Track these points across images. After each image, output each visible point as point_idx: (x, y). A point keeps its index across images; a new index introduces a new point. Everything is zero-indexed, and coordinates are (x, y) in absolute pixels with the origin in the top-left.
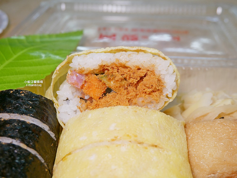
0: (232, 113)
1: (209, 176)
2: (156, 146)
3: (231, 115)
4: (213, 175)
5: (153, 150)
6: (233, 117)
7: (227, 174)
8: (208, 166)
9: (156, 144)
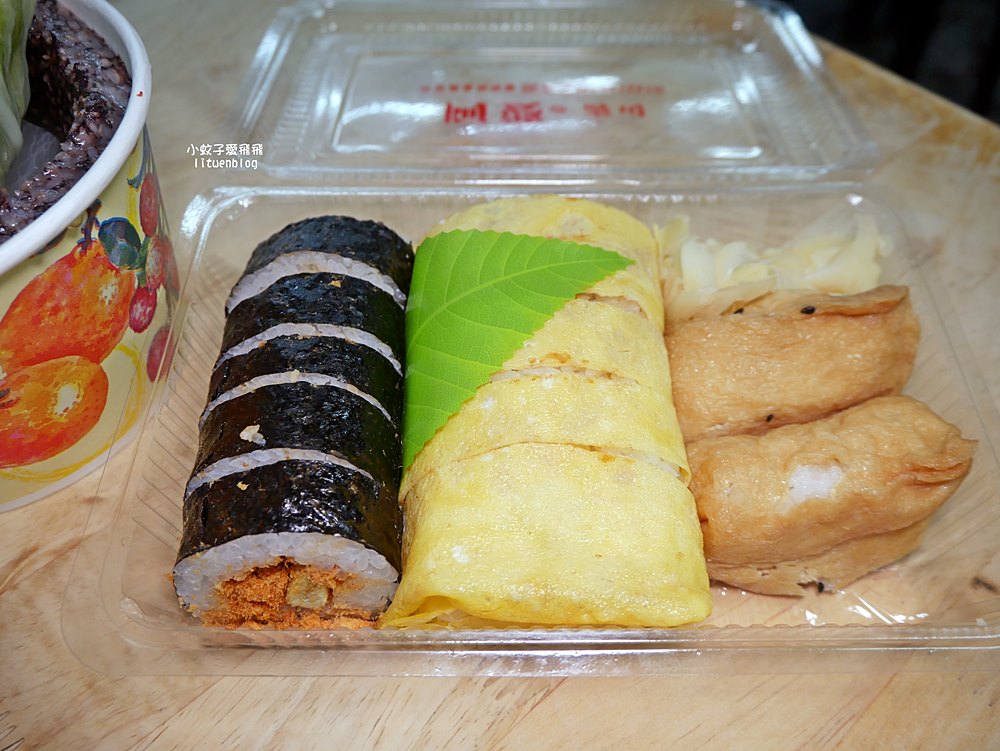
0: (760, 298)
1: (712, 428)
2: (609, 375)
3: (758, 303)
4: (719, 427)
5: (603, 385)
6: (761, 307)
7: (747, 422)
8: (709, 410)
9: (610, 371)
